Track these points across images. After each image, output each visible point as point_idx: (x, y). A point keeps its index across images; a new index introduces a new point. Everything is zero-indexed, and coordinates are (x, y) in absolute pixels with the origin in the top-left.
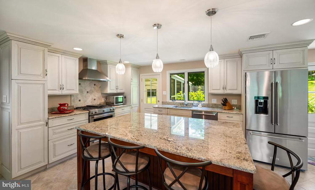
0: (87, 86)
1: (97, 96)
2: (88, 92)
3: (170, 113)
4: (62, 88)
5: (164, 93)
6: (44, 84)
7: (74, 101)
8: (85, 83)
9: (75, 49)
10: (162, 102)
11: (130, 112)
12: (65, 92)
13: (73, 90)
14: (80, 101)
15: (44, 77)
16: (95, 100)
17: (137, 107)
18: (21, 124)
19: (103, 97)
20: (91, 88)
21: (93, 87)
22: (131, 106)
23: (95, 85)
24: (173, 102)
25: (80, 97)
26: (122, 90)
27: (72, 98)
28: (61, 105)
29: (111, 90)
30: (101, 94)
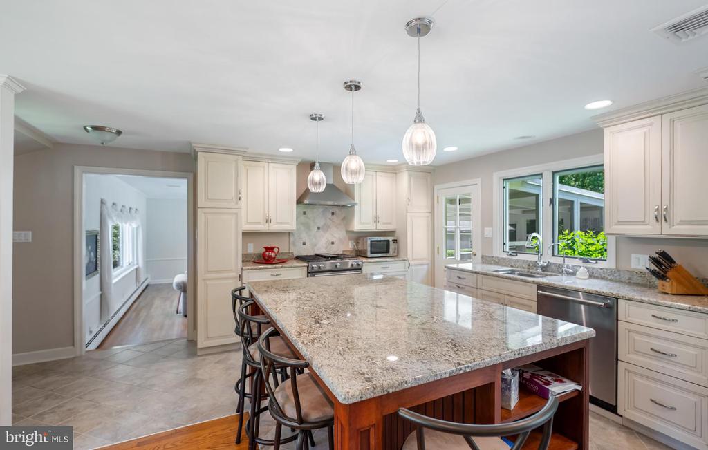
0: (318, 217)
1: (337, 236)
2: (319, 228)
3: (483, 287)
4: (268, 221)
5: (488, 232)
6: (236, 214)
7: (294, 244)
8: (315, 210)
9: (281, 150)
10: (483, 257)
11: (405, 275)
12: (274, 227)
13: (287, 223)
14: (304, 244)
15: (237, 203)
16: (333, 243)
17: (425, 267)
18: (209, 272)
19: (350, 239)
20: (326, 219)
21: (330, 219)
22: (407, 263)
23: (333, 214)
24: (510, 257)
25: (305, 238)
26: (390, 223)
27: (291, 239)
28: (268, 249)
29: (361, 223)
30: (344, 232)
